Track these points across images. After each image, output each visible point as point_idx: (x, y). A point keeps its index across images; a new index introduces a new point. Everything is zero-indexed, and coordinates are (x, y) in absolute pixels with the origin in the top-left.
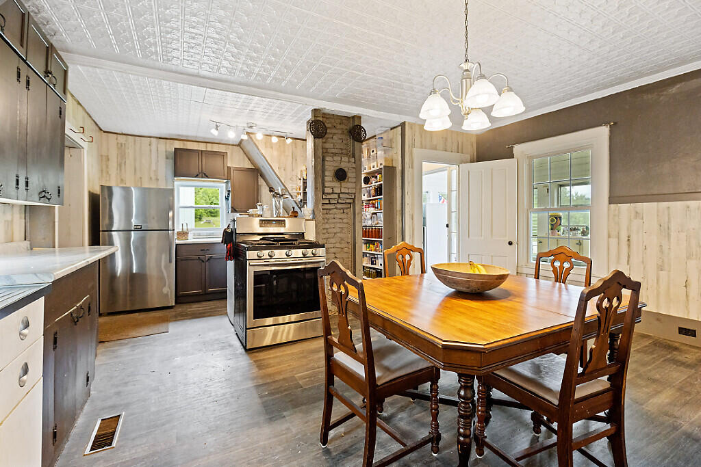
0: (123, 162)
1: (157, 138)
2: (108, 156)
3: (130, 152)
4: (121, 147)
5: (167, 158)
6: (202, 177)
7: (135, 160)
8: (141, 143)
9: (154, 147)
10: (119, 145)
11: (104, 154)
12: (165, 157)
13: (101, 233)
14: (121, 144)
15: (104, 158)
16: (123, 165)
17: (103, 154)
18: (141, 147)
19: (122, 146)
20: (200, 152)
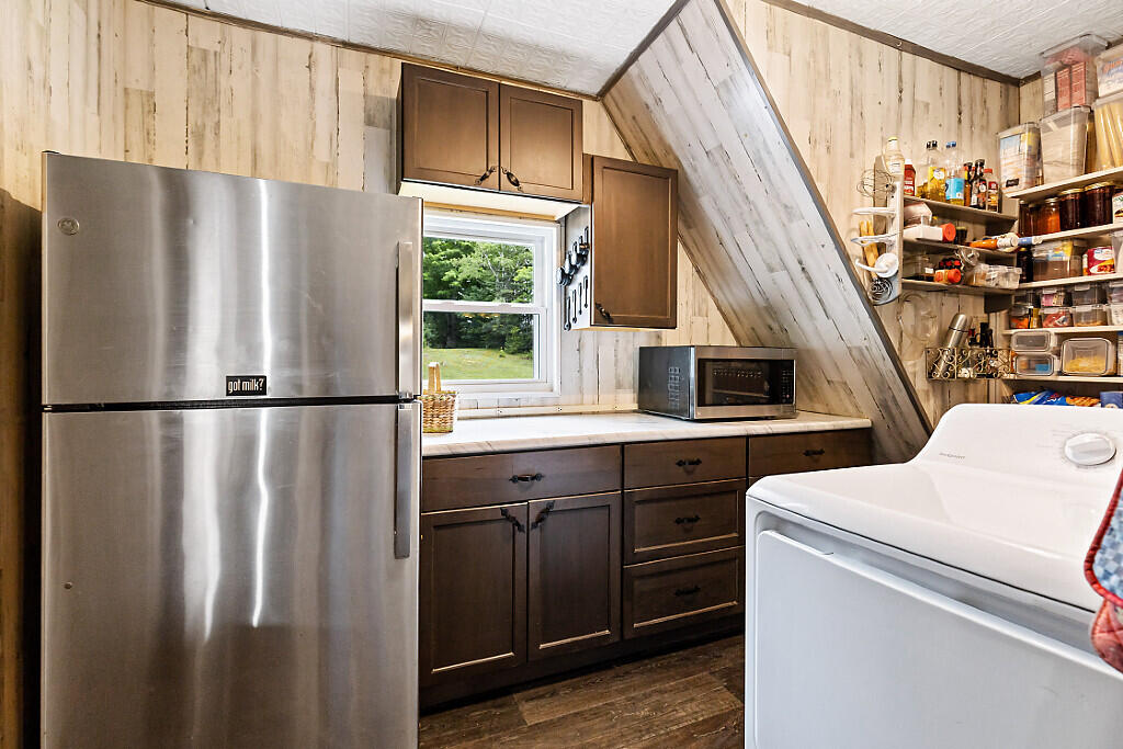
0: (210, 124)
1: (333, 42)
2: (151, 95)
3: (236, 84)
4: (200, 63)
5: (369, 122)
6: (499, 191)
7: (255, 117)
8: (277, 59)
9: (324, 80)
10: (195, 56)
11: (138, 80)
12: (361, 116)
13: (46, 417)
14: (205, 52)
15: (135, 100)
16: (209, 134)
17: (133, 86)
18: (276, 72)
19: (205, 60)
20: (493, 94)
